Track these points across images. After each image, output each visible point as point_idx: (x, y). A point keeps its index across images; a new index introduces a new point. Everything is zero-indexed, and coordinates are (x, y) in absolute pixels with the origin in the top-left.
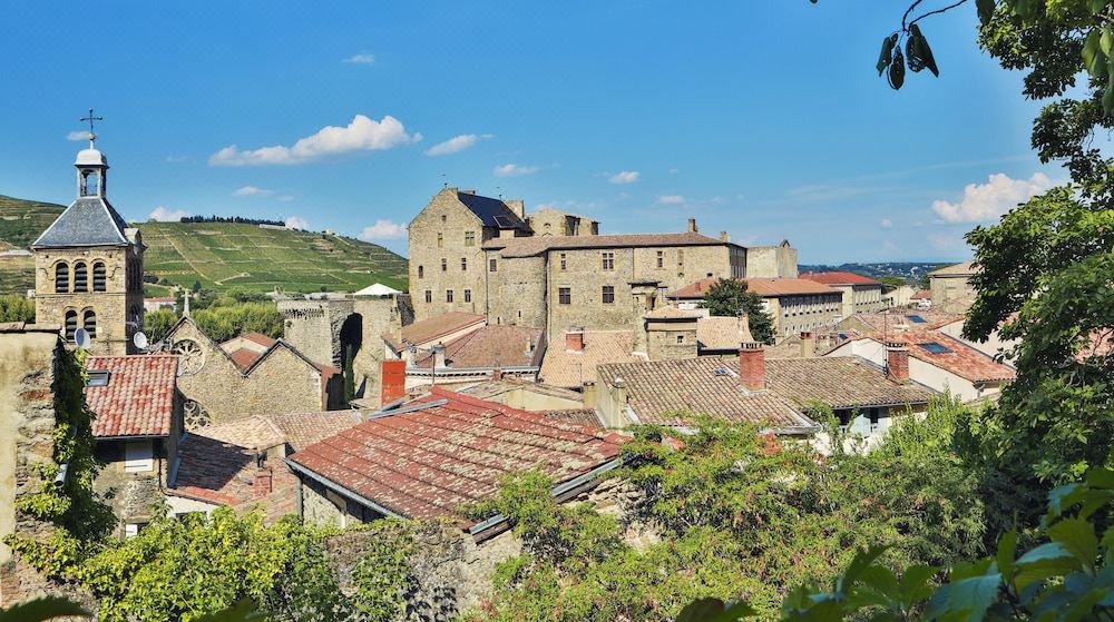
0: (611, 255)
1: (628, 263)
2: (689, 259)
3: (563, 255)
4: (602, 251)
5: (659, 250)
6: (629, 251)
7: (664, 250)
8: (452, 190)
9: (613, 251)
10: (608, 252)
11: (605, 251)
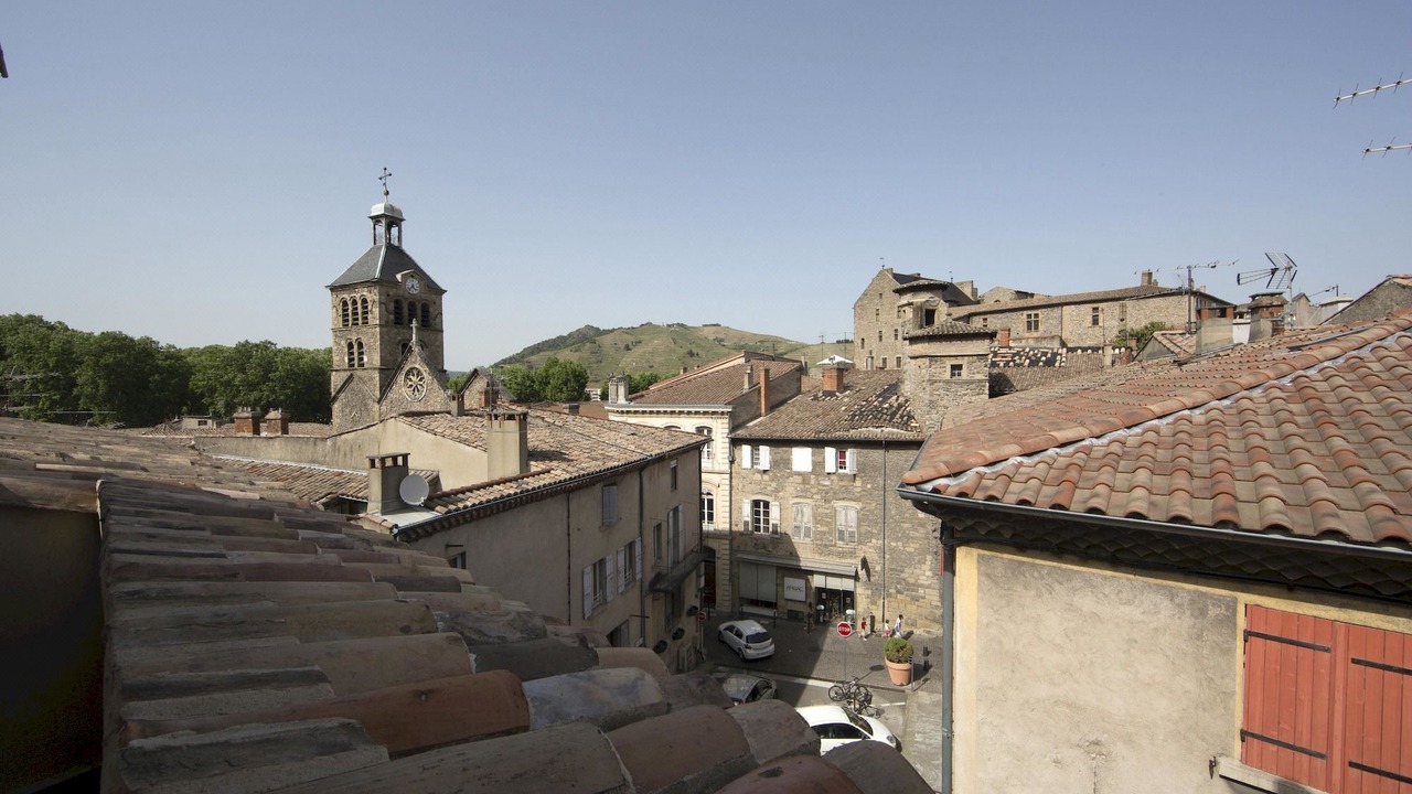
0: (1037, 315)
1: (1055, 322)
2: (1134, 312)
3: (985, 320)
4: (1026, 313)
5: (1095, 305)
6: (1057, 311)
7: (1100, 305)
8: (887, 270)
9: (1039, 312)
10: (1033, 312)
11: (1029, 312)
